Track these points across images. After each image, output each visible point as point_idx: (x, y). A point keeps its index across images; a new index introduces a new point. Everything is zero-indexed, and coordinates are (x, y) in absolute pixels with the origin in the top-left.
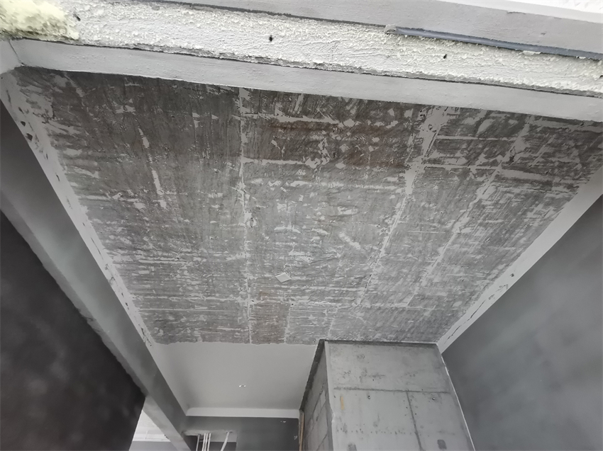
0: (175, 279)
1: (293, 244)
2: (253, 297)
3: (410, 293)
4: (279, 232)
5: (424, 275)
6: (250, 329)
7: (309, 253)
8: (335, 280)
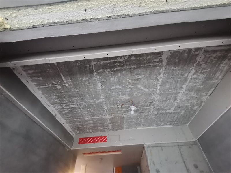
0: (78, 112)
1: (120, 93)
2: (109, 115)
3: (173, 106)
4: (113, 89)
5: (178, 98)
6: (110, 127)
7: (127, 96)
8: (140, 105)
